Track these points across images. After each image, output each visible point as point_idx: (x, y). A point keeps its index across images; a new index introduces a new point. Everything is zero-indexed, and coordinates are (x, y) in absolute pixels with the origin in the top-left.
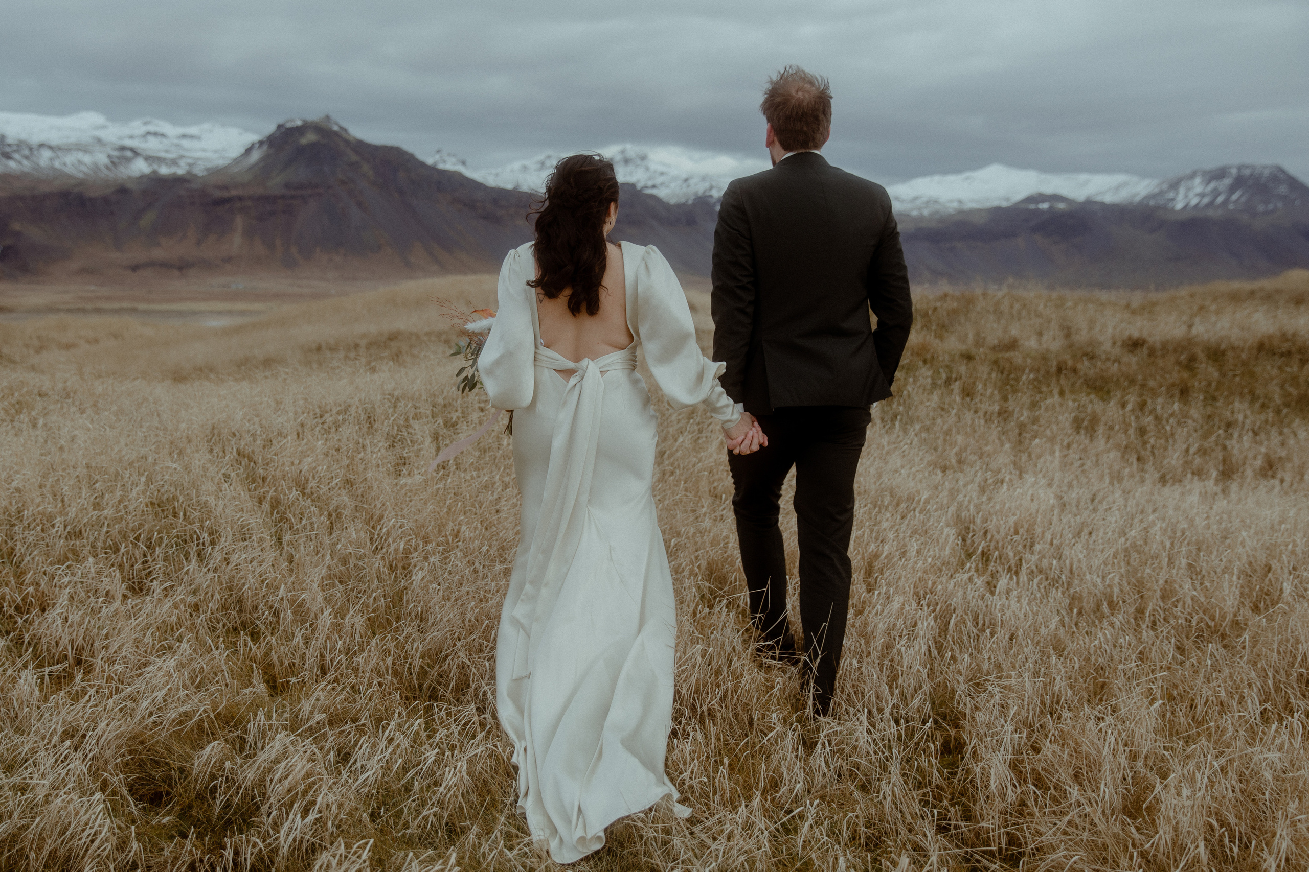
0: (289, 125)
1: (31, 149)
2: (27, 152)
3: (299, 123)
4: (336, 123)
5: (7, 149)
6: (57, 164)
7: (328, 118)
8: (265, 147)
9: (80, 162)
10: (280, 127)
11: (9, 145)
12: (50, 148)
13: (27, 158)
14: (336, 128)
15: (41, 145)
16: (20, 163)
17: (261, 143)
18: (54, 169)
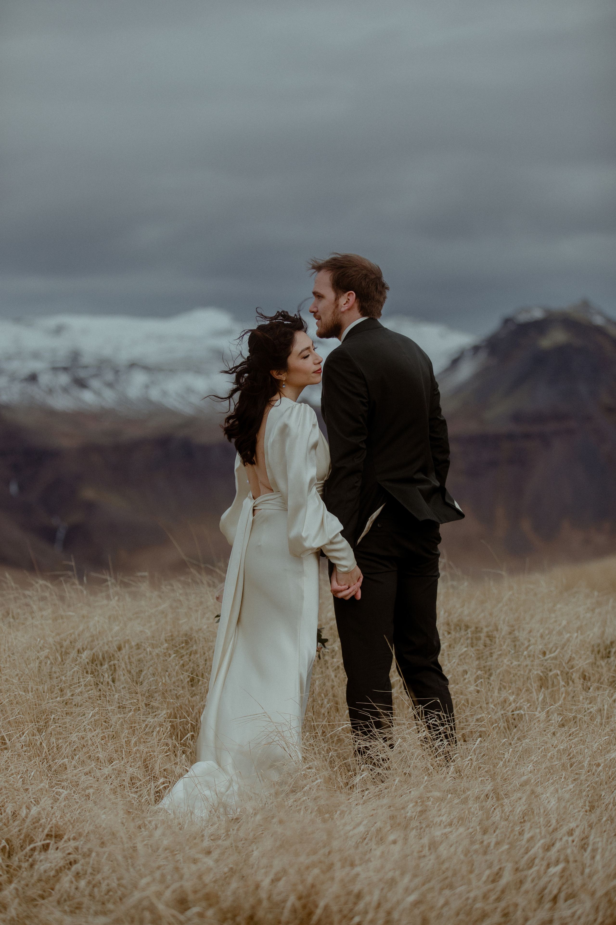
0: (523, 318)
1: (117, 372)
2: (109, 376)
3: (537, 314)
4: (601, 313)
5: (82, 374)
6: (155, 394)
7: (586, 304)
8: (482, 356)
9: (189, 390)
10: (507, 321)
11: (86, 367)
12: (147, 368)
13: (110, 385)
14: (598, 321)
15: (133, 365)
16: (97, 393)
17: (476, 349)
18: (148, 401)
